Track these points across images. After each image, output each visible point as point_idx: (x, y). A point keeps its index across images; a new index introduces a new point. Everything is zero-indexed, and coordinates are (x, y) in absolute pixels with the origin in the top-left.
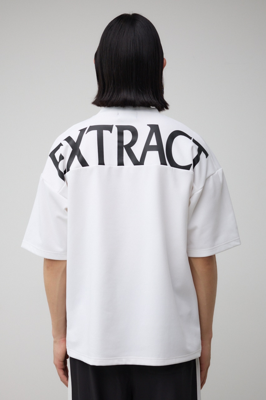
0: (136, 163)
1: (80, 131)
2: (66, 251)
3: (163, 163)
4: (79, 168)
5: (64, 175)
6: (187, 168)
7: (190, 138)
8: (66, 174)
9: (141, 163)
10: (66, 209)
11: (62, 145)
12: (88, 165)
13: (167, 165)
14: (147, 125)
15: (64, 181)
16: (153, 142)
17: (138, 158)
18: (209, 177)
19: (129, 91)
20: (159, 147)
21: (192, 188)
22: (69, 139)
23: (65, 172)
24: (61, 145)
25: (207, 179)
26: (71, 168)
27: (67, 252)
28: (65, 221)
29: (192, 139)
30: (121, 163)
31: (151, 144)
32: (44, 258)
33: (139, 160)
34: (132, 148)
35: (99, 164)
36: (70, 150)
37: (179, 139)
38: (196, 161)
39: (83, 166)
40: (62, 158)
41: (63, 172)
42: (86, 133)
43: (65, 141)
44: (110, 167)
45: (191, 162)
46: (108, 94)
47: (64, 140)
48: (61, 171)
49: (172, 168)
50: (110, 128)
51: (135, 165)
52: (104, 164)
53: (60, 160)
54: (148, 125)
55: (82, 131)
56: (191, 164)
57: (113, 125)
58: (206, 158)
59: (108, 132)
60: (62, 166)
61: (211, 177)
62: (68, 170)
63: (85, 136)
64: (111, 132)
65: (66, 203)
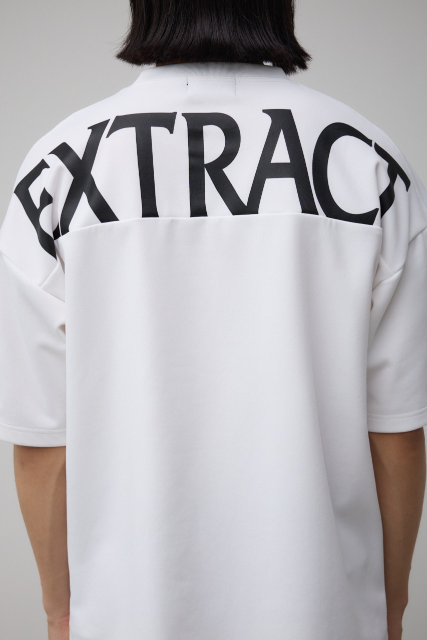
0: (237, 208)
1: (90, 130)
2: (63, 425)
3: (308, 208)
4: (93, 226)
5: (55, 241)
6: (367, 218)
7: (369, 142)
8: (60, 238)
9: (252, 207)
10: (63, 327)
11: (48, 167)
12: (116, 219)
13: (317, 214)
14: (262, 111)
15: (56, 258)
16: (281, 155)
17: (244, 195)
18: (415, 238)
19: (216, 20)
20: (295, 169)
21: (377, 268)
22: (63, 151)
23: (57, 234)
24: (43, 165)
25: (411, 242)
26: (73, 225)
27: (65, 427)
28: (60, 355)
29: (373, 144)
30: (198, 209)
31: (274, 160)
32: (15, 445)
33: (245, 201)
34: (226, 170)
35: (144, 215)
36: (68, 179)
37: (343, 145)
38: (387, 199)
39: (103, 220)
40: (47, 199)
41: (51, 235)
42: (108, 136)
43: (54, 156)
44: (173, 221)
45: (375, 204)
46: (161, 29)
47: (51, 153)
48: (46, 233)
49: (331, 222)
50: (167, 121)
51: (234, 213)
52: (156, 215)
53: (43, 205)
54: (264, 111)
55: (97, 130)
56: (377, 210)
57: (175, 113)
58: (407, 190)
59: (165, 130)
60: (48, 219)
61: (420, 237)
62: (65, 230)
63: (105, 143)
64: (171, 132)
65: (61, 313)
